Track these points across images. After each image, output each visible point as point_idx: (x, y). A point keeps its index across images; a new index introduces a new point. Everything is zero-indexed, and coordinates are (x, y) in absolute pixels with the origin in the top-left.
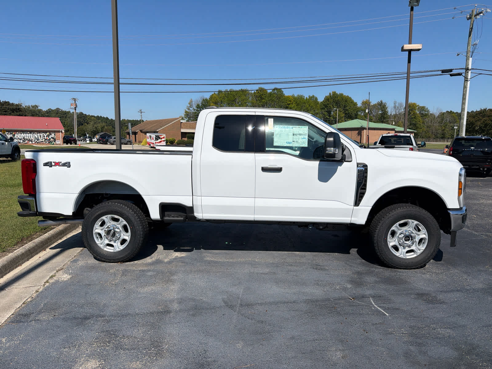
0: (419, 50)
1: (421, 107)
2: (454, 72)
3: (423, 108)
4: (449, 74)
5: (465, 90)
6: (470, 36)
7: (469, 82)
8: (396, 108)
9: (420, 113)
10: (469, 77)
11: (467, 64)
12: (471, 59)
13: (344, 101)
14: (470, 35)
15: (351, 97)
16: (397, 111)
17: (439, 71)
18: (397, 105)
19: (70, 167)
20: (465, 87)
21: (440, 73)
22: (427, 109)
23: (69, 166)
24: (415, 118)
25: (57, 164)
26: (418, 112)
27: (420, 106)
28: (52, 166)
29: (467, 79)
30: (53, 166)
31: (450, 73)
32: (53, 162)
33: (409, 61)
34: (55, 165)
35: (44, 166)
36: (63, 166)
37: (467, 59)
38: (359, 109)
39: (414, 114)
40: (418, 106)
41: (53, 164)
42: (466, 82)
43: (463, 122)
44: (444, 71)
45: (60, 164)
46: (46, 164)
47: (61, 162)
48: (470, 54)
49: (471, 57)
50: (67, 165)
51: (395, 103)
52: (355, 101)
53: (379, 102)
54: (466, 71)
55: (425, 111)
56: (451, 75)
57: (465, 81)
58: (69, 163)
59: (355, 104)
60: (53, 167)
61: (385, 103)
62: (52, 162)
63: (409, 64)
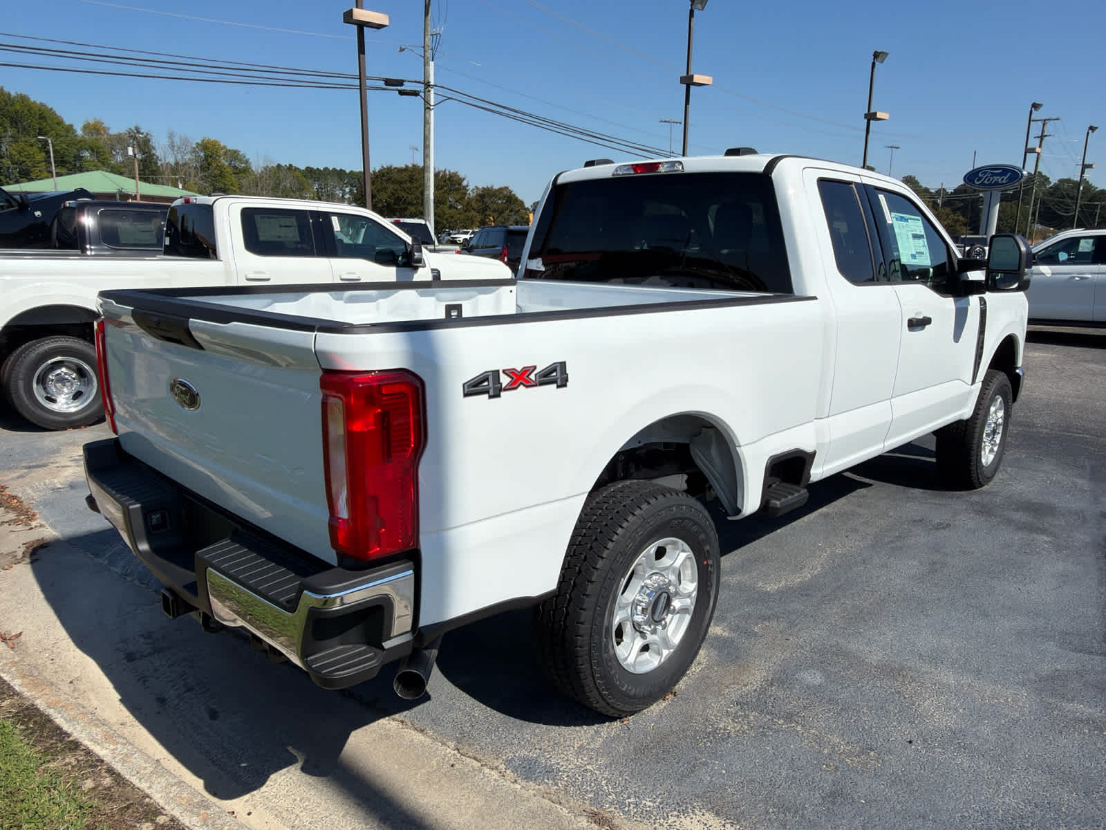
0: (379, 27)
1: (230, 150)
2: (407, 87)
3: (235, 155)
4: (397, 90)
5: (426, 128)
6: (426, 14)
7: (432, 112)
8: (176, 148)
9: (230, 164)
10: (432, 103)
11: (426, 74)
12: (432, 64)
13: (37, 116)
14: (428, 13)
15: (54, 109)
16: (179, 157)
17: (379, 79)
18: (177, 141)
19: (565, 385)
20: (426, 122)
21: (382, 84)
22: (245, 157)
23: (563, 383)
24: (220, 176)
25: (520, 378)
26: (226, 164)
27: (229, 148)
28: (501, 390)
29: (429, 106)
30: (505, 390)
31: (399, 88)
32: (504, 371)
33: (361, 50)
34: (512, 387)
35: (466, 395)
36: (542, 384)
37: (426, 64)
38: (81, 145)
39: (217, 166)
40: (225, 147)
41: (505, 380)
42: (427, 110)
43: (429, 195)
44: (389, 82)
45: (532, 377)
46: (475, 388)
47: (535, 368)
48: (429, 53)
49: (433, 60)
50: (556, 375)
51: (171, 136)
52: (67, 122)
53: (130, 129)
54: (425, 89)
55: (241, 161)
56: (402, 93)
57: (425, 109)
58: (563, 364)
59: (70, 129)
60: (502, 394)
61: (147, 134)
62: (498, 371)
63: (361, 56)
